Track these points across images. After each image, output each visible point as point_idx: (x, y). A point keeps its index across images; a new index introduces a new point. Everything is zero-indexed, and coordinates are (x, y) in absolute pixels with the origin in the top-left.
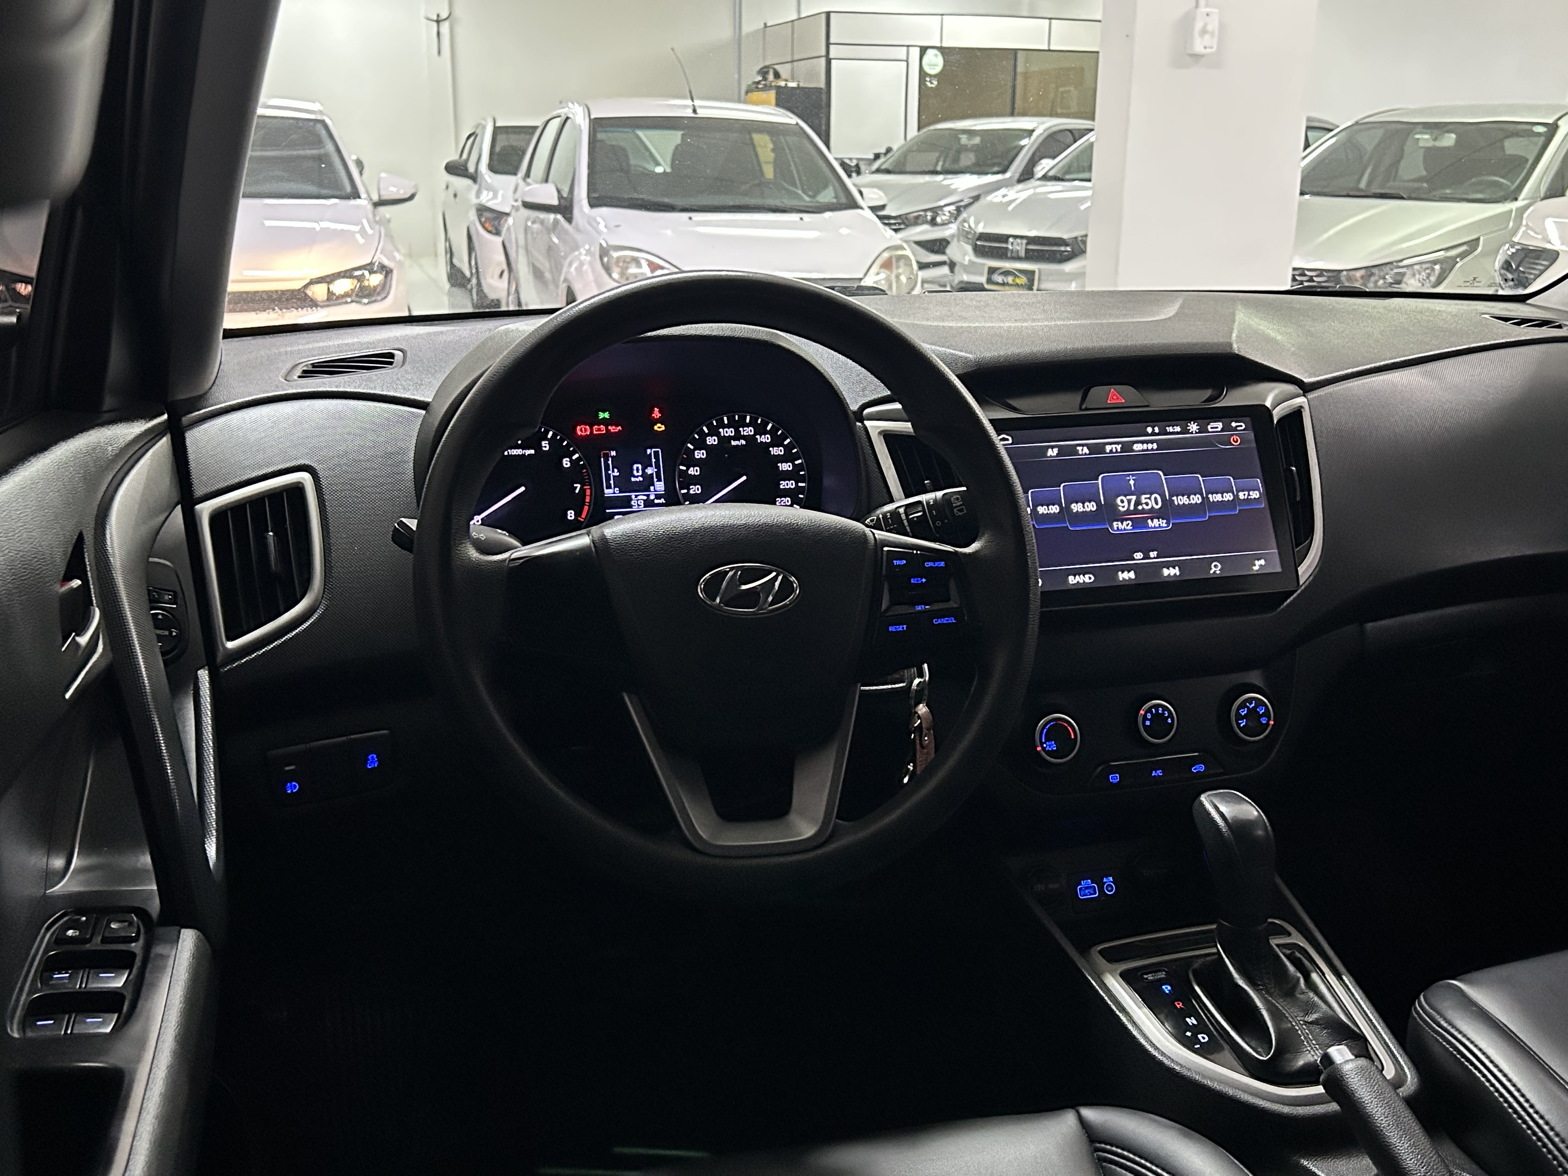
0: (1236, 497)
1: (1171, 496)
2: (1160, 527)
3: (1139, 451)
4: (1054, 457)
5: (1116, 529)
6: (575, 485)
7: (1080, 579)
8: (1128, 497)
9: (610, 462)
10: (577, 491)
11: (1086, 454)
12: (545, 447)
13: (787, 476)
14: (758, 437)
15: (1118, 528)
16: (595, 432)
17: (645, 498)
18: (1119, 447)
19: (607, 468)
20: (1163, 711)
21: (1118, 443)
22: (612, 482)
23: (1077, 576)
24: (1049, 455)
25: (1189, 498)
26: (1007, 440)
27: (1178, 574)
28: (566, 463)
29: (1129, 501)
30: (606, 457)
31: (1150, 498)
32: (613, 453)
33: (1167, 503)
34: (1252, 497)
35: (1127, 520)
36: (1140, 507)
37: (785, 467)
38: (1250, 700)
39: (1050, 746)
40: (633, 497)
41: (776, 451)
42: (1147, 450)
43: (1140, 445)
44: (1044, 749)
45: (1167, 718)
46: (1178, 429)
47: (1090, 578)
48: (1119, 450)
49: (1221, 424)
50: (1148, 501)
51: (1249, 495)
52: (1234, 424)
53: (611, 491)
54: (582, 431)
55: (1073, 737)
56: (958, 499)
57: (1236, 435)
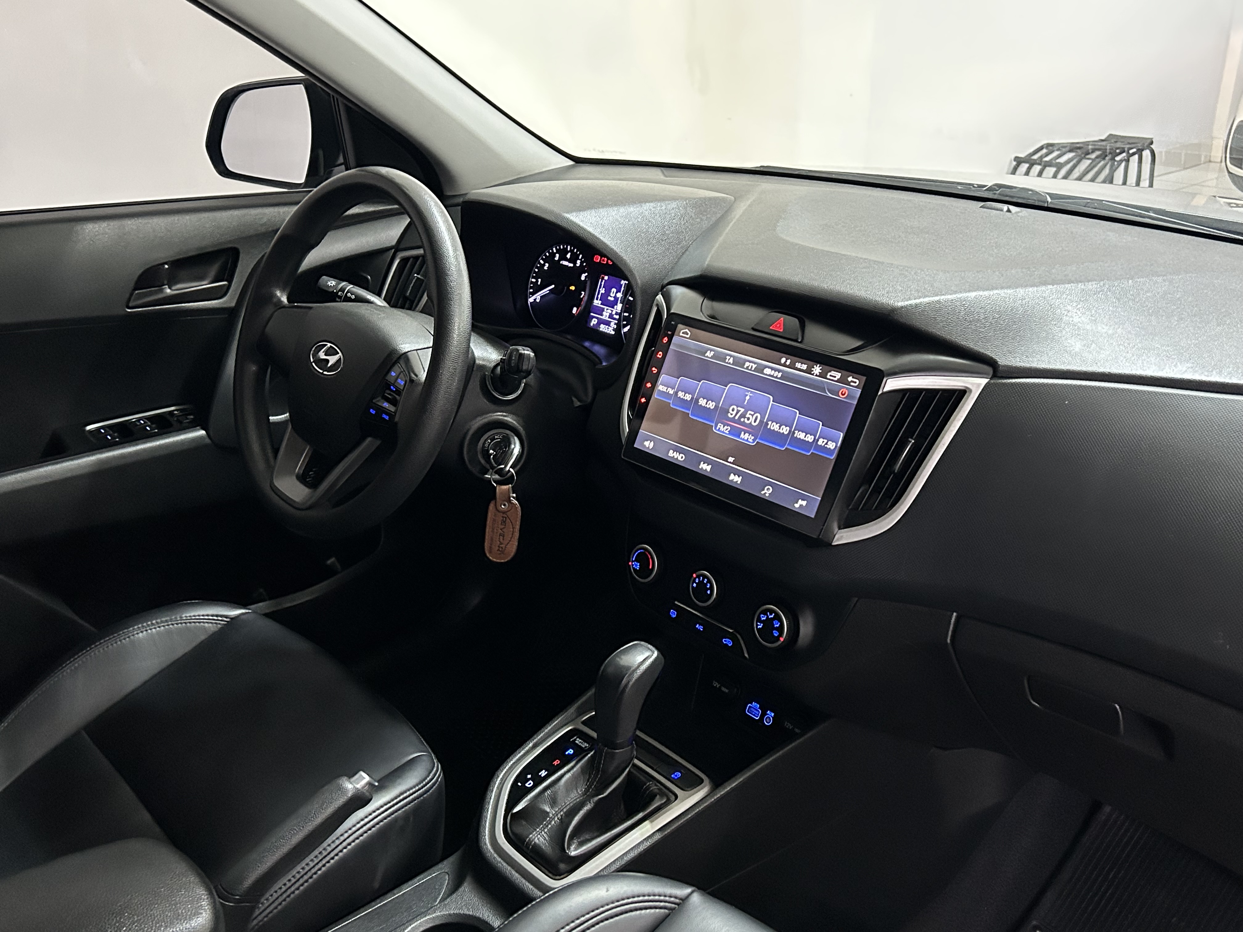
0: (816, 441)
1: (768, 420)
2: (747, 440)
3: (766, 375)
4: (709, 357)
5: (718, 428)
6: (582, 292)
7: (676, 455)
8: (739, 409)
10: (582, 297)
11: (730, 363)
12: (577, 264)
15: (719, 428)
16: (601, 262)
17: (610, 312)
18: (754, 366)
19: (600, 287)
20: (707, 582)
21: (755, 363)
23: (675, 452)
24: (706, 355)
25: (780, 427)
26: (687, 334)
27: (739, 482)
28: (583, 277)
29: (738, 412)
30: (602, 279)
31: (752, 415)
32: (606, 278)
33: (763, 424)
34: (828, 446)
35: (728, 425)
36: (742, 420)
38: (772, 611)
39: (636, 565)
40: (605, 309)
42: (772, 376)
43: (770, 370)
44: (633, 565)
45: (708, 589)
46: (804, 367)
47: (682, 457)
48: (753, 369)
49: (840, 374)
50: (750, 417)
51: (826, 444)
52: (850, 379)
53: (598, 302)
55: (651, 567)
57: (847, 389)
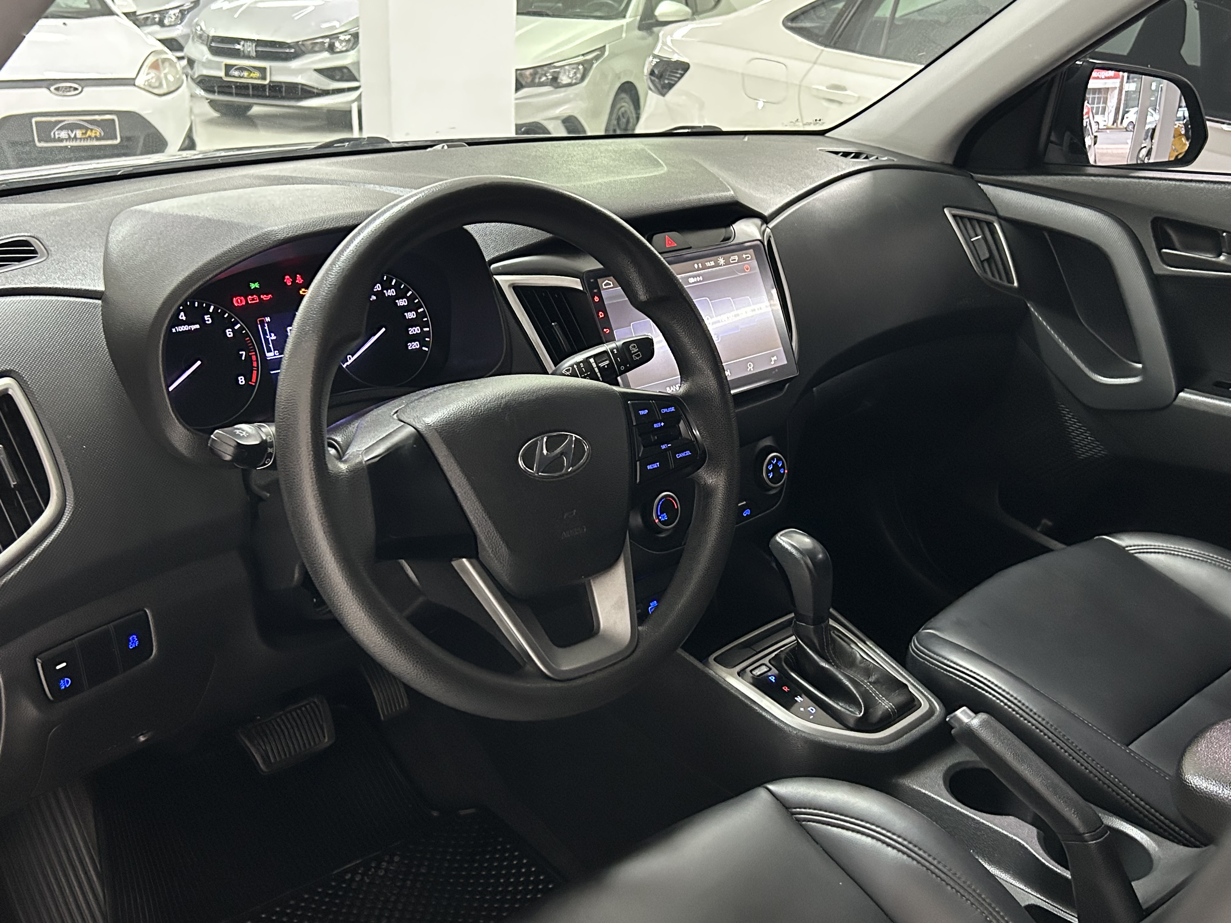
0: (754, 312)
3: (693, 283)
6: (241, 353)
7: (673, 389)
9: (266, 328)
10: (243, 358)
12: (208, 320)
13: (412, 323)
14: (385, 291)
16: (250, 302)
19: (265, 334)
22: (271, 346)
23: (671, 387)
26: (610, 284)
28: (229, 333)
30: (262, 323)
32: (268, 319)
37: (411, 315)
38: (773, 458)
39: (663, 517)
41: (402, 302)
42: (697, 282)
43: (692, 278)
44: (659, 520)
46: (712, 263)
49: (736, 256)
52: (744, 256)
53: (271, 354)
54: (238, 302)
55: (676, 507)
56: (634, 347)
57: (746, 264)
